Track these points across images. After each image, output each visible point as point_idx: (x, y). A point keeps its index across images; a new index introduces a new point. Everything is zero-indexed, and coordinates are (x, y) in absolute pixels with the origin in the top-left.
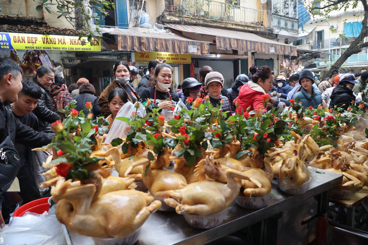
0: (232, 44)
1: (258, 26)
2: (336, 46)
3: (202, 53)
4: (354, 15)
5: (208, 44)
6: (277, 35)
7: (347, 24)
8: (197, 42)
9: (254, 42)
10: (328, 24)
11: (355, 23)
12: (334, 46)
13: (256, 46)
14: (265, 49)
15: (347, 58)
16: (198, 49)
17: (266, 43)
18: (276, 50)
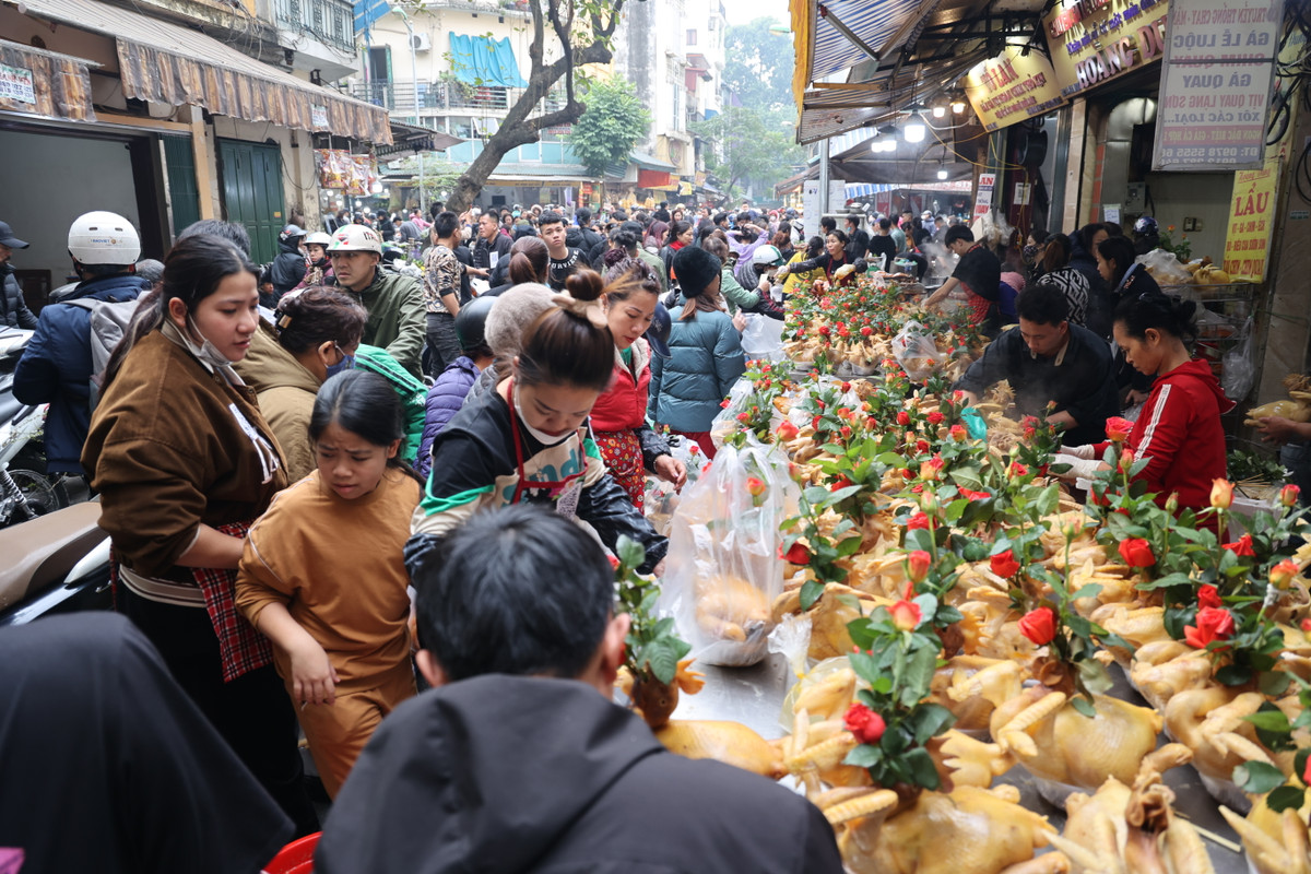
0: (185, 79)
1: (224, 8)
2: (432, 106)
3: (59, 111)
4: (475, 16)
5: (82, 71)
6: (289, 54)
7: (459, 38)
8: (28, 54)
9: (261, 80)
10: (406, 30)
11: (479, 41)
12: (426, 106)
13: (270, 100)
14: (300, 115)
15: (501, 157)
16: (37, 90)
17: (299, 90)
18: (330, 117)
